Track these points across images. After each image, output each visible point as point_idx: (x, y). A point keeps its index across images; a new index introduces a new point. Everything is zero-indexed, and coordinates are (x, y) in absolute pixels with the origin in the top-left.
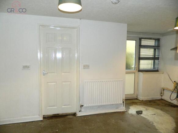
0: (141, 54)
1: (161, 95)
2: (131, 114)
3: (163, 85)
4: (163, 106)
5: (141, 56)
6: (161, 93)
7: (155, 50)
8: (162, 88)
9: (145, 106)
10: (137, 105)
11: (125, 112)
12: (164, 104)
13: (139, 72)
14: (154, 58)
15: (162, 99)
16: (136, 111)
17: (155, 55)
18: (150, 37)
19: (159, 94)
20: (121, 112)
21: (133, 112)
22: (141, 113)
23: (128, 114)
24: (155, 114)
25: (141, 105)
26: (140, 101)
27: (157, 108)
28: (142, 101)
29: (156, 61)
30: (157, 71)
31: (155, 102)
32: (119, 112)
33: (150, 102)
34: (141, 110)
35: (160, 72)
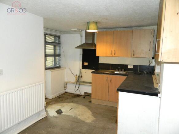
0: (47, 51)
1: (65, 89)
2: (54, 116)
3: (66, 80)
4: (71, 98)
5: (47, 53)
6: (65, 87)
7: (55, 46)
8: (66, 82)
9: (59, 103)
10: (51, 104)
11: (47, 116)
12: (70, 97)
13: (46, 70)
14: (55, 55)
15: (66, 93)
16: (56, 112)
17: (55, 52)
18: (53, 33)
19: (63, 89)
20: (43, 119)
21: (54, 114)
22: (62, 112)
23: (51, 117)
24: (72, 108)
25: (54, 103)
26: (51, 100)
27: (69, 102)
28: (52, 99)
29: (56, 57)
30: (59, 67)
31: (63, 97)
32: (41, 120)
33: (59, 98)
34: (59, 109)
35: (62, 68)
